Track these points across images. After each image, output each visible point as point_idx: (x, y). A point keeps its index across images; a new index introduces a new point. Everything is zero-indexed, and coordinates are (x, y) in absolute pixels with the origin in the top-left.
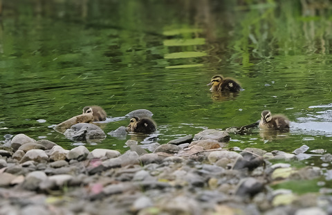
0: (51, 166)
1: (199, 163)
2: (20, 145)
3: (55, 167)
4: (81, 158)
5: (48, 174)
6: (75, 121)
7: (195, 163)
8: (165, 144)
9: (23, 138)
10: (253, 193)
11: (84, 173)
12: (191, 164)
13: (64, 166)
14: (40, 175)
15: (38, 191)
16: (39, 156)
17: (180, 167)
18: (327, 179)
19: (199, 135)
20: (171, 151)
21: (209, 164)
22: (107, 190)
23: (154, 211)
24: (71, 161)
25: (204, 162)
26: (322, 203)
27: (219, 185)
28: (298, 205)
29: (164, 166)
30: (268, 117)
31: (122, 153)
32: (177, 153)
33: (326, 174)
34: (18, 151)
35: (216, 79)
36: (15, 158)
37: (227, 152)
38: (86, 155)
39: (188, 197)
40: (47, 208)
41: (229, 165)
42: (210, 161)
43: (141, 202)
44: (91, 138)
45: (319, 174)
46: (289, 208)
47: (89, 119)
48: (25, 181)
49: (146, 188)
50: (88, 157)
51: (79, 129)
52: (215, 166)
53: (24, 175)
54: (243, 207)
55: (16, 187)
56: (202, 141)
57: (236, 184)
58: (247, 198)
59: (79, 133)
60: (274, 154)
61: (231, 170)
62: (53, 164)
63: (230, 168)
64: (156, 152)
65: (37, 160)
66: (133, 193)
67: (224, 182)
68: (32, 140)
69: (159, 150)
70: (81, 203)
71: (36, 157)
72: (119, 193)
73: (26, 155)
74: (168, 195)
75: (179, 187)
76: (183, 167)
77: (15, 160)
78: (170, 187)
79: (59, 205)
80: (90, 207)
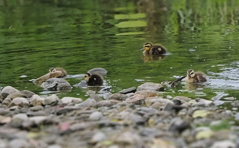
0: (31, 110)
1: (139, 106)
2: (7, 94)
3: (34, 111)
4: (53, 104)
5: (29, 116)
6: (49, 77)
7: (136, 106)
8: (116, 94)
9: (10, 89)
10: (181, 129)
11: (53, 113)
12: (132, 107)
13: (41, 110)
14: (23, 116)
15: (21, 128)
16: (22, 103)
17: (125, 109)
18: (236, 119)
19: (141, 87)
20: (120, 98)
21: (146, 106)
22: (73, 127)
23: (107, 143)
24: (46, 106)
25: (143, 106)
26: (232, 137)
27: (156, 124)
28: (215, 138)
29: (112, 108)
30: (192, 74)
31: (84, 100)
32: (125, 100)
33: (235, 116)
34: (6, 99)
35: (147, 45)
36: (5, 104)
37: (161, 99)
38: (57, 101)
39: (133, 133)
40: (28, 141)
41: (161, 107)
42: (147, 104)
43: (98, 136)
44: (61, 89)
45: (230, 115)
46: (208, 141)
47: (59, 75)
48: (12, 121)
49: (101, 126)
50: (59, 103)
51: (52, 83)
52: (151, 108)
53: (11, 116)
54: (174, 140)
55: (5, 126)
56: (144, 91)
57: (169, 123)
58: (177, 133)
59: (52, 86)
60: (197, 101)
61: (163, 111)
62: (32, 108)
63: (161, 109)
64: (109, 99)
65: (21, 105)
66: (92, 130)
67: (160, 122)
68: (17, 90)
69: (112, 98)
70: (53, 138)
71: (20, 103)
72: (82, 129)
73: (12, 102)
74: (118, 131)
75: (126, 125)
76: (127, 109)
77: (4, 105)
78: (120, 125)
79: (37, 138)
80: (60, 140)
